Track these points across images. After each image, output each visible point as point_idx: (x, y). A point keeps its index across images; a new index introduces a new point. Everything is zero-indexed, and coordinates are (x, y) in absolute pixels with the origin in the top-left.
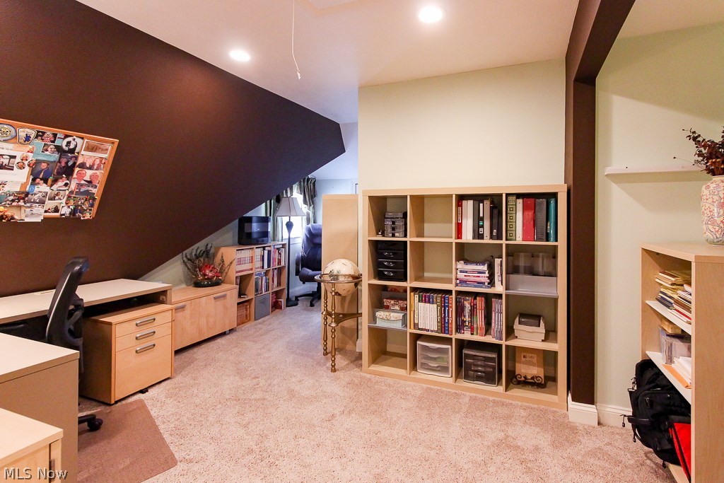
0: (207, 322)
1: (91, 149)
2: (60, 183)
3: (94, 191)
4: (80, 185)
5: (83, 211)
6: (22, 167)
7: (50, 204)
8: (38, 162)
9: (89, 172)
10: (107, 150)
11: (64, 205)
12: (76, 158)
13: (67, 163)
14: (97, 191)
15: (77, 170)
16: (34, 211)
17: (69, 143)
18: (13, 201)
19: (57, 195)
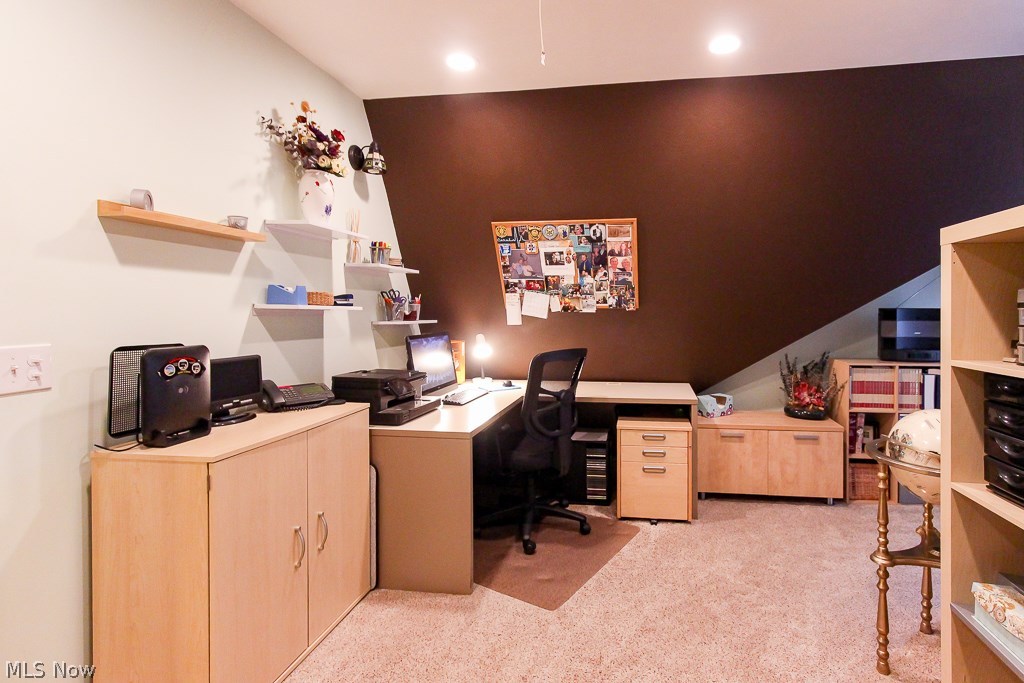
0: (783, 472)
1: (613, 234)
2: (600, 274)
3: (630, 279)
4: (616, 274)
5: (627, 302)
6: (569, 262)
7: (599, 295)
8: (579, 255)
9: (620, 260)
10: (628, 232)
11: (609, 295)
12: (605, 246)
13: (599, 252)
14: (633, 279)
15: (609, 258)
16: (589, 302)
17: (594, 231)
18: (572, 293)
19: (601, 285)
